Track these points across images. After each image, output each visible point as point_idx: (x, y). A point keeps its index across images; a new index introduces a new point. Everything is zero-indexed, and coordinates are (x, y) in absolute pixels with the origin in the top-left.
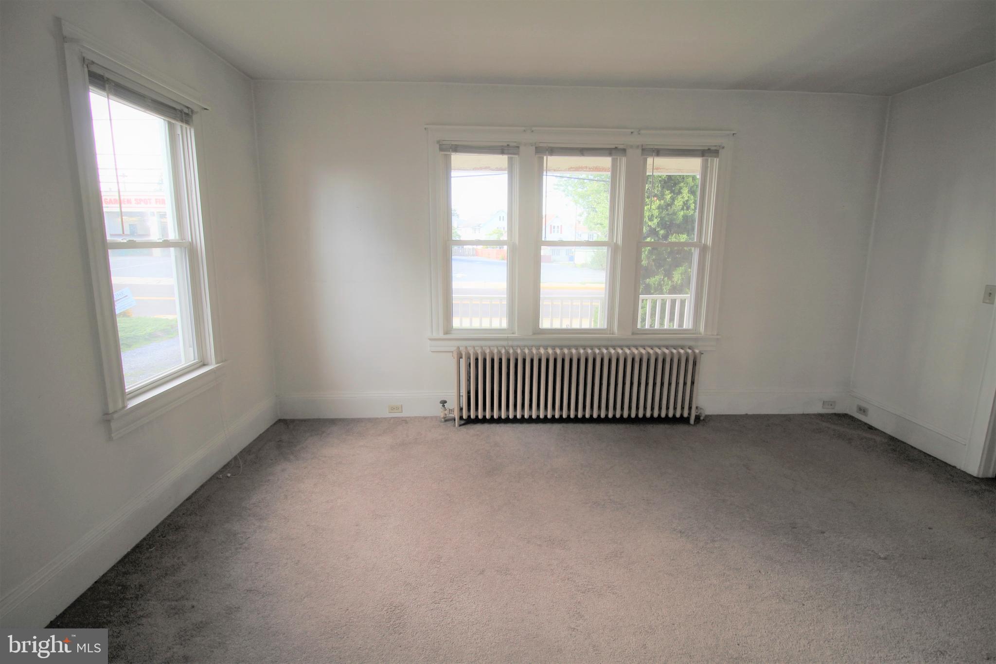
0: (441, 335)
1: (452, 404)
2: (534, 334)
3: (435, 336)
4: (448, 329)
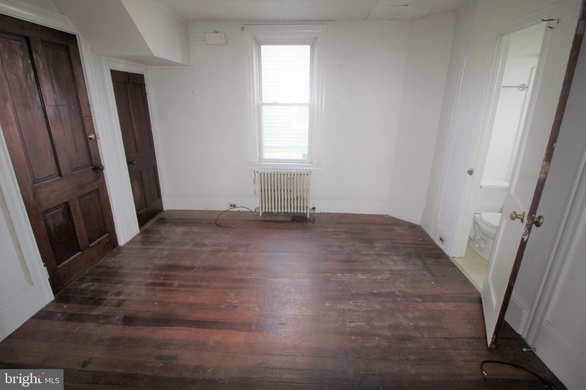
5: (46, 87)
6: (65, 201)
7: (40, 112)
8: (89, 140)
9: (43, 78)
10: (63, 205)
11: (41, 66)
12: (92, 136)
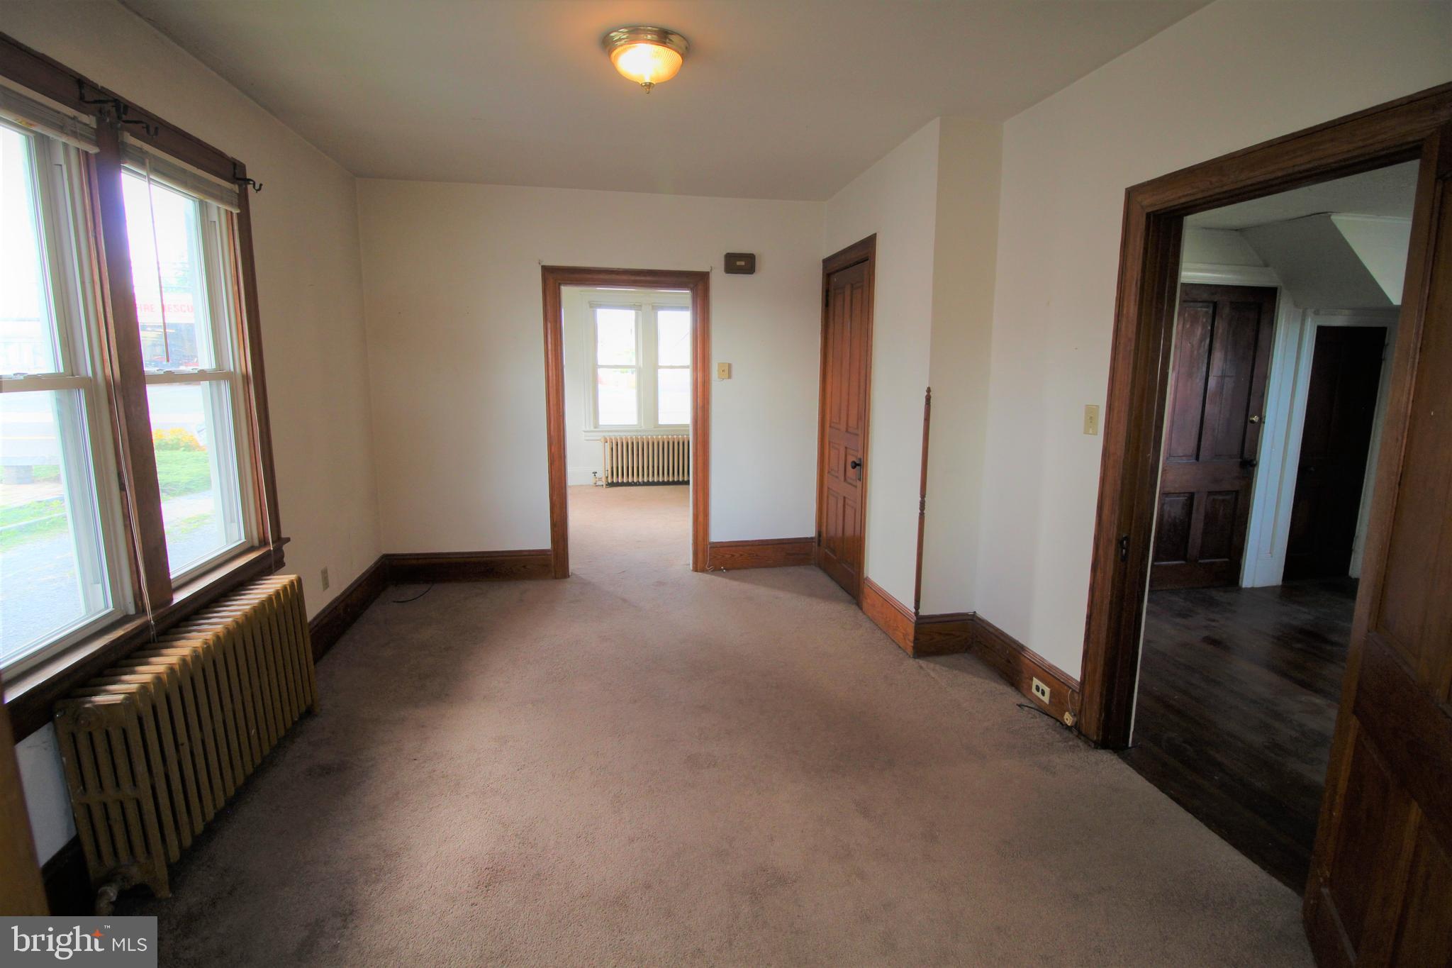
0: (592, 429)
1: (601, 474)
2: (655, 428)
3: (588, 429)
4: (596, 425)
5: (1218, 356)
6: (1192, 490)
7: (1202, 384)
8: (1249, 423)
9: (1217, 345)
10: (1187, 495)
11: (1220, 331)
12: (1255, 419)
